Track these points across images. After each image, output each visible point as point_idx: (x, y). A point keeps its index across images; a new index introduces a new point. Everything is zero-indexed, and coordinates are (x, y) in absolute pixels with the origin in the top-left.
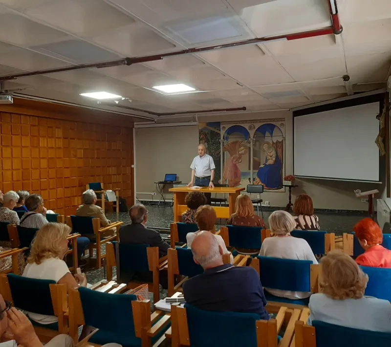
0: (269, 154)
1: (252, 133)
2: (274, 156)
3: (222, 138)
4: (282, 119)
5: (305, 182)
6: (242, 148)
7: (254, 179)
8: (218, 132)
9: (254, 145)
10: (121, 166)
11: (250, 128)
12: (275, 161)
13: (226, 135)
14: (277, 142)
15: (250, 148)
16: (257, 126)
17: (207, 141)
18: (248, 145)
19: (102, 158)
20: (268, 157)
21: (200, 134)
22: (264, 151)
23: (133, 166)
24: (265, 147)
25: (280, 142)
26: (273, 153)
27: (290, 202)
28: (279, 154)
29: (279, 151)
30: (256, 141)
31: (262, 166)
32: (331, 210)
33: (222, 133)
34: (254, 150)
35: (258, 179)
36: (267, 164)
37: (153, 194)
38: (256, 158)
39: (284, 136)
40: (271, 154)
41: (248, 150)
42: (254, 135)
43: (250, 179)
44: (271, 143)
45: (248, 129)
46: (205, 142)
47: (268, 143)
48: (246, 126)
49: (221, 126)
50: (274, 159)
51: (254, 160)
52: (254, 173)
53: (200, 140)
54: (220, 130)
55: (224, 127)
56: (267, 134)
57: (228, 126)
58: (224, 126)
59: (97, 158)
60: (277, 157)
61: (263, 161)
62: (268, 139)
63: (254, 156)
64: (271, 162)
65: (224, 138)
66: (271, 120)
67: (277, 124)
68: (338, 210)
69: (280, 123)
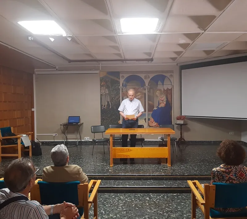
0: (161, 99)
1: (147, 82)
2: (165, 100)
3: (121, 85)
4: (172, 72)
5: (189, 121)
6: (139, 94)
7: (149, 119)
8: (118, 79)
9: (149, 92)
10: (24, 110)
11: (146, 77)
12: (166, 104)
13: (125, 83)
14: (168, 89)
15: (145, 94)
16: (152, 76)
17: (108, 87)
18: (144, 91)
19: (9, 102)
20: (160, 101)
21: (101, 81)
22: (157, 96)
23: (33, 110)
24: (158, 93)
25: (169, 90)
26: (164, 98)
27: (181, 137)
28: (169, 99)
29: (169, 96)
30: (150, 88)
31: (155, 108)
32: (208, 142)
33: (122, 81)
34: (148, 95)
35: (152, 119)
36: (160, 106)
37: (54, 135)
38: (150, 102)
39: (173, 85)
40: (163, 99)
41: (143, 96)
42: (149, 83)
43: (145, 119)
44: (163, 90)
45: (143, 79)
46: (106, 88)
47: (160, 90)
48: (142, 76)
49: (121, 75)
50: (165, 103)
51: (149, 104)
52: (148, 115)
53: (101, 86)
54: (119, 79)
55: (123, 77)
56: (159, 83)
57: (126, 76)
58: (123, 75)
59: (5, 102)
60: (167, 101)
61: (156, 104)
62: (160, 87)
63: (149, 100)
64: (162, 105)
65: (123, 85)
66: (163, 72)
67: (167, 75)
68: (213, 141)
69: (170, 74)
